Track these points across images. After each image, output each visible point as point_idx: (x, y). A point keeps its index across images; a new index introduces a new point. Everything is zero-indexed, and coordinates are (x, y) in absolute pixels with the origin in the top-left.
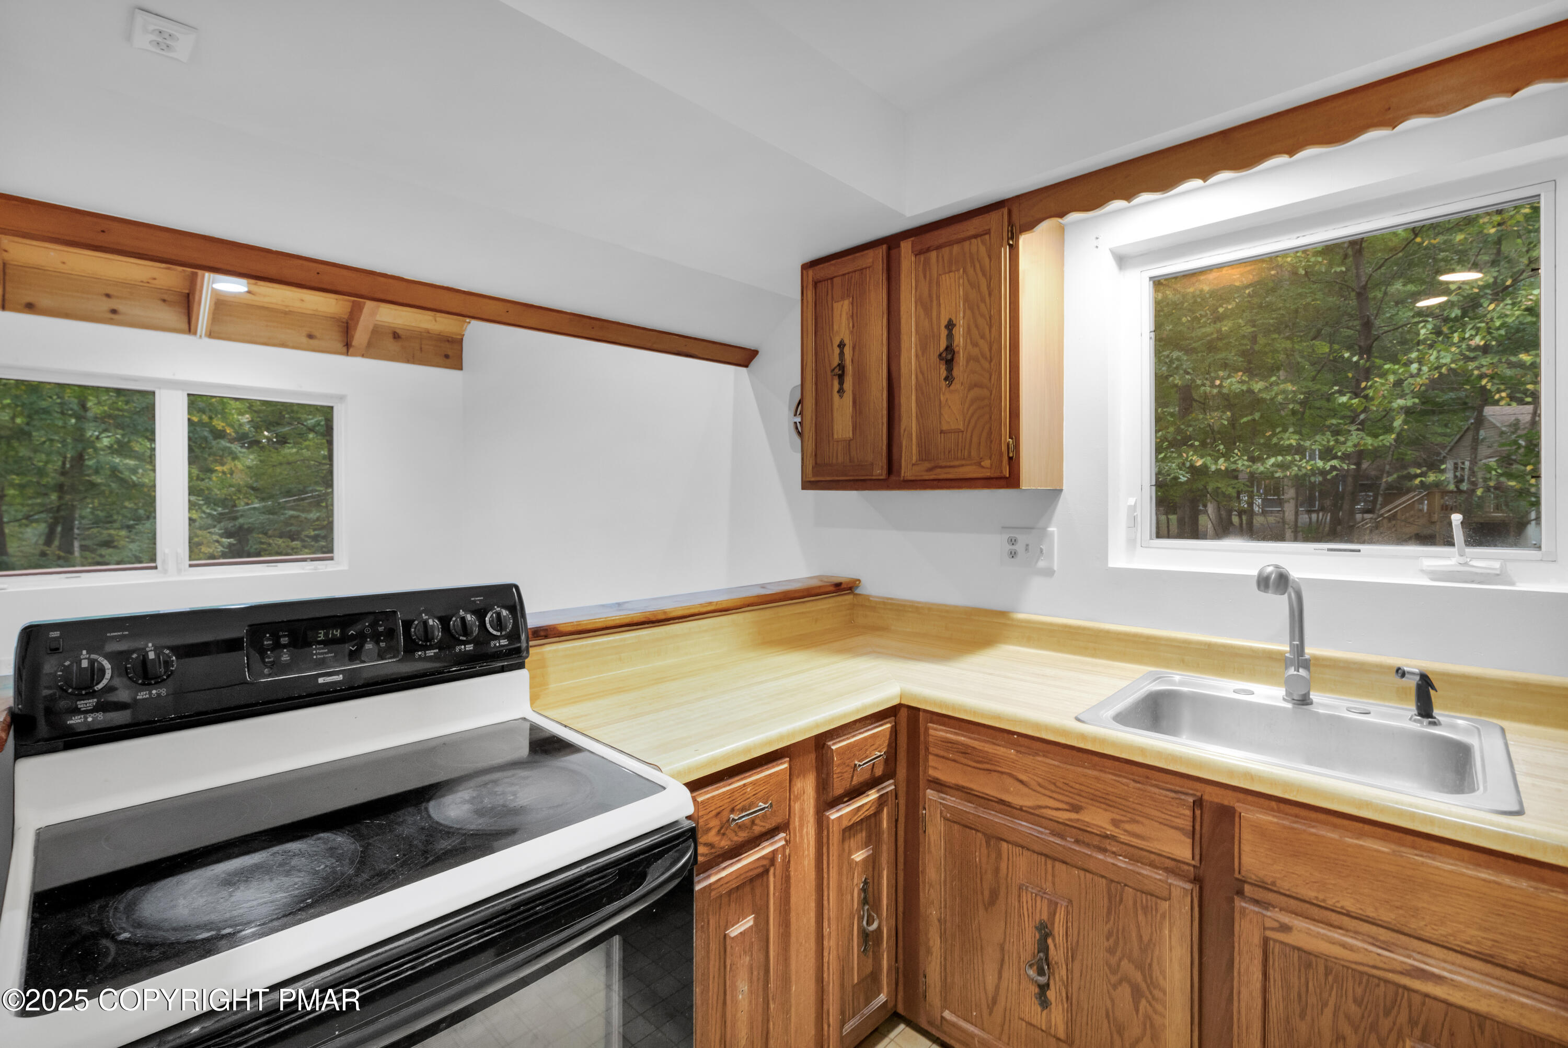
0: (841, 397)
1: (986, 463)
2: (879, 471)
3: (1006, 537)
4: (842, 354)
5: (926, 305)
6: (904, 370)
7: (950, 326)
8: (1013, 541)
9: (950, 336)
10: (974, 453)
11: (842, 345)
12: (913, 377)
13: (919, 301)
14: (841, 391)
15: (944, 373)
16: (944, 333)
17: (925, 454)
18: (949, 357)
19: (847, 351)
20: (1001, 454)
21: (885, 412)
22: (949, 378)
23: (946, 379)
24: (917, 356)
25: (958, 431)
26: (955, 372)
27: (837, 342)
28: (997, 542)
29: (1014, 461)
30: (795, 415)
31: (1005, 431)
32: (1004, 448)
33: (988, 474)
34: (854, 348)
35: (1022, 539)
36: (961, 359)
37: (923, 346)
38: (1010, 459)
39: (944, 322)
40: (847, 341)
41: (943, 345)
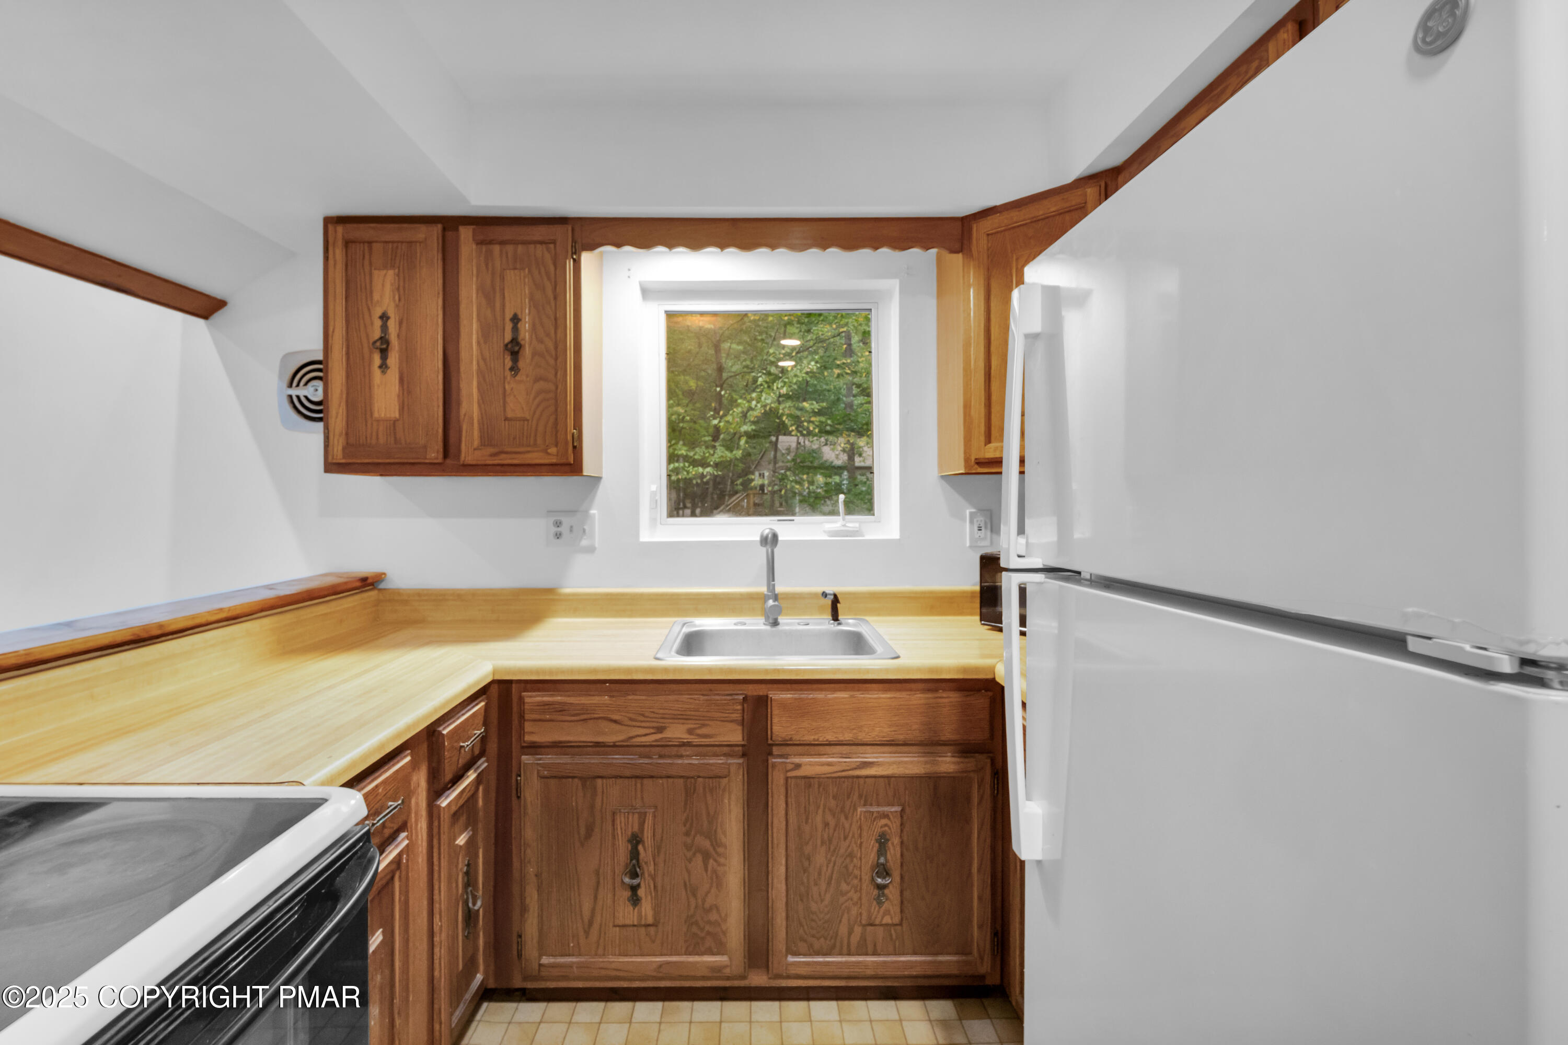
0: (384, 372)
1: (553, 450)
2: (434, 453)
3: (552, 520)
4: (384, 328)
5: (489, 295)
6: (464, 355)
7: (516, 319)
8: (558, 524)
9: (515, 329)
10: (539, 441)
11: (384, 317)
12: (475, 363)
13: (481, 289)
14: (384, 367)
15: (509, 363)
16: (509, 326)
17: (487, 439)
18: (514, 349)
19: (392, 325)
20: (566, 443)
21: (441, 395)
22: (514, 369)
23: (511, 369)
24: (478, 343)
25: (524, 420)
26: (521, 364)
27: (378, 312)
28: (541, 526)
29: (577, 449)
30: (290, 385)
31: (570, 422)
32: (569, 438)
33: (554, 460)
34: (401, 323)
35: (566, 521)
36: (527, 351)
37: (485, 334)
38: (574, 447)
39: (509, 315)
40: (391, 313)
41: (508, 337)
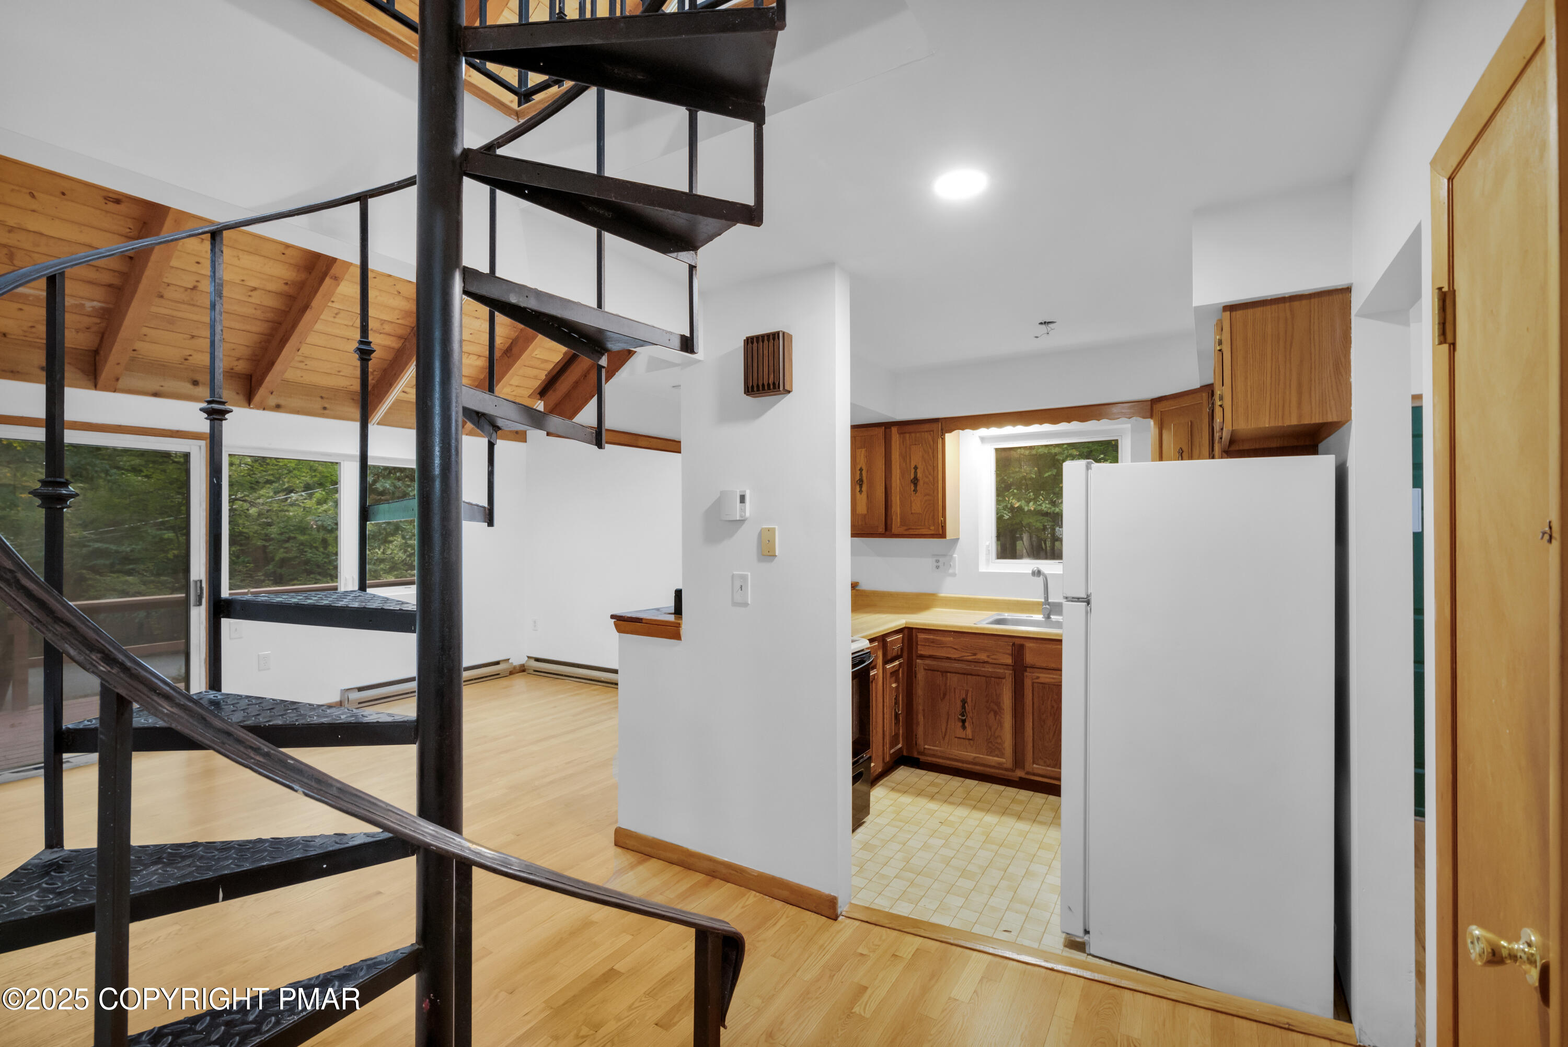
0: (861, 494)
1: (932, 528)
2: (881, 529)
3: (934, 559)
4: (861, 474)
5: (905, 457)
6: (894, 485)
7: (916, 468)
8: (937, 561)
9: (916, 473)
10: (926, 523)
11: (861, 470)
12: (898, 488)
13: (901, 454)
14: (861, 491)
15: (913, 488)
16: (913, 471)
17: (904, 522)
18: (915, 481)
19: (864, 473)
20: (939, 524)
21: (884, 503)
22: (915, 491)
23: (914, 491)
24: (900, 479)
25: (919, 514)
26: (918, 488)
27: (859, 467)
28: (929, 562)
29: (944, 528)
31: (940, 514)
32: (940, 522)
33: (933, 533)
34: (867, 472)
35: (942, 560)
36: (921, 483)
37: (903, 475)
38: (942, 526)
39: (913, 466)
40: (864, 468)
41: (912, 476)
